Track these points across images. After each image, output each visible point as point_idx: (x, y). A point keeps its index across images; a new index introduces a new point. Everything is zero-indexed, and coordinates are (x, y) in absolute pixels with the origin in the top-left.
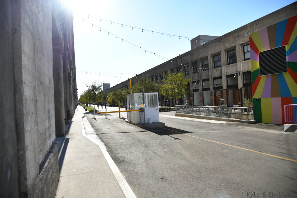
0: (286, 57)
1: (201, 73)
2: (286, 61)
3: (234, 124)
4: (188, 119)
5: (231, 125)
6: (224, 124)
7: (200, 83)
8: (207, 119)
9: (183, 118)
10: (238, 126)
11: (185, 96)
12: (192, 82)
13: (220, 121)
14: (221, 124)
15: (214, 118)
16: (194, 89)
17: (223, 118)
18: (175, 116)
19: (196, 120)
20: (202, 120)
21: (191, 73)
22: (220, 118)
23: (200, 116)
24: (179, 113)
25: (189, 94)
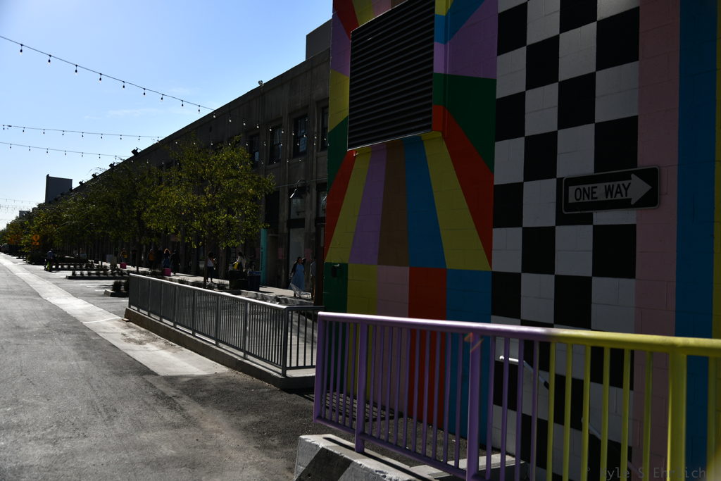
0: (432, 47)
1: (317, 158)
2: (432, 69)
3: (207, 390)
4: (132, 337)
5: (184, 393)
6: (161, 387)
7: (308, 196)
8: (186, 348)
9: (130, 330)
10: (202, 401)
11: (263, 243)
12: (287, 190)
13: (212, 360)
14: (152, 386)
15: (202, 342)
16: (292, 218)
17: (225, 347)
18: (119, 321)
19: (148, 345)
20: (163, 349)
21: (288, 156)
22: (216, 345)
23: (173, 328)
24: (134, 309)
25: (274, 235)
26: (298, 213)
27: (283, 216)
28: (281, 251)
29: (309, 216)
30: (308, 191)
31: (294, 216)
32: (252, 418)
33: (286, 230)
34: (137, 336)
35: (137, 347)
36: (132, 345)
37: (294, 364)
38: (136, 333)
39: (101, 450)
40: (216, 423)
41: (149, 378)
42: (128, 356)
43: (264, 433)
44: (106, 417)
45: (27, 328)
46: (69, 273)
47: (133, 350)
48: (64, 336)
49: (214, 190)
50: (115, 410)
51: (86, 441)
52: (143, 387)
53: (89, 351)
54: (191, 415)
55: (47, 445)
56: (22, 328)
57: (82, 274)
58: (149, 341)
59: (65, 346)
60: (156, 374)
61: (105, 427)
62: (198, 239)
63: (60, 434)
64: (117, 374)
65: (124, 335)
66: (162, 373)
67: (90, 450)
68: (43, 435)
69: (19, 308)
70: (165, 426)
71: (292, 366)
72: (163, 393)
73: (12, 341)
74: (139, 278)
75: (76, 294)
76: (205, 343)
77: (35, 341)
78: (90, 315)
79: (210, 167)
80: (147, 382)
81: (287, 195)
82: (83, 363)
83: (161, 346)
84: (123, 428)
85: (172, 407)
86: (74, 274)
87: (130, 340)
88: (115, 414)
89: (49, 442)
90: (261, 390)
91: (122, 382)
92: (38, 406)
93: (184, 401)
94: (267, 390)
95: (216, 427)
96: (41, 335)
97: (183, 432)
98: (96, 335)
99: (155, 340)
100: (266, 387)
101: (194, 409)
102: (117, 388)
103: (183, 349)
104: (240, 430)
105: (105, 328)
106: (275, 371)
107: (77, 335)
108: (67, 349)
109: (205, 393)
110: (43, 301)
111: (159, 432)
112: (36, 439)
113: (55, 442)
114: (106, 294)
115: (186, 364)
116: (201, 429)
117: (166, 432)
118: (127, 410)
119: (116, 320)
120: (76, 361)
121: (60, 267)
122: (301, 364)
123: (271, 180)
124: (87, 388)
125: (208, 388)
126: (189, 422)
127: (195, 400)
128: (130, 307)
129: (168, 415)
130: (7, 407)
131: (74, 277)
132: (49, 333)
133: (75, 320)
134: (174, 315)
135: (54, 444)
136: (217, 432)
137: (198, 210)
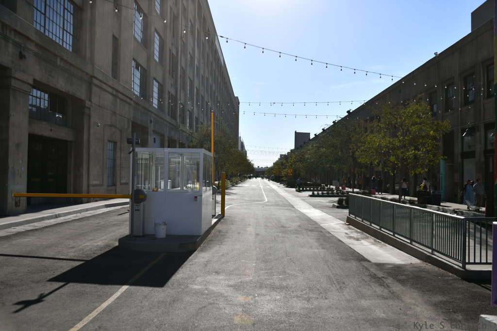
1: (484, 104)
3: (405, 275)
4: (352, 235)
5: (389, 276)
6: (373, 270)
7: (478, 134)
8: (389, 244)
9: (350, 230)
10: (402, 282)
11: (442, 170)
12: (460, 130)
13: (408, 254)
14: (367, 269)
15: (400, 241)
16: (464, 151)
17: (417, 245)
18: (343, 224)
19: (363, 241)
20: (373, 244)
21: (460, 105)
22: (411, 243)
23: (379, 231)
24: (352, 216)
25: (450, 164)
26: (470, 147)
27: (458, 150)
28: (457, 176)
29: (479, 149)
30: (478, 130)
31: (466, 149)
32: (439, 298)
33: (460, 160)
34: (355, 235)
35: (356, 242)
36: (352, 241)
37: (472, 261)
38: (355, 233)
39: (336, 308)
40: (414, 298)
41: (365, 264)
42: (350, 248)
43: (450, 309)
44: (338, 287)
45: (288, 228)
46: (311, 193)
47: (352, 244)
48: (309, 233)
49: (404, 134)
50: (344, 283)
51: (327, 301)
52: (361, 270)
53: (325, 243)
54: (395, 291)
55: (303, 301)
56: (285, 227)
57: (318, 193)
58: (363, 239)
59: (310, 239)
60: (369, 261)
61: (338, 293)
62: (394, 169)
63: (311, 295)
64: (344, 260)
65: (347, 234)
66: (373, 260)
67: (330, 307)
68: (301, 294)
69: (283, 214)
70: (378, 297)
71: (471, 261)
72: (375, 275)
73: (280, 235)
74: (355, 196)
75: (315, 206)
76: (402, 241)
77: (293, 235)
78: (324, 220)
79: (401, 118)
80: (364, 266)
81: (460, 134)
82: (322, 251)
83: (371, 242)
84: (349, 295)
85: (382, 284)
86: (313, 193)
87: (351, 237)
88: (344, 285)
89: (305, 299)
90: (446, 278)
91: (347, 265)
92: (297, 276)
93: (389, 281)
94: (450, 278)
95: (413, 301)
96: (296, 232)
97: (391, 302)
98: (329, 233)
99: (367, 238)
100: (449, 276)
101: (397, 288)
102: (345, 269)
103: (387, 245)
104: (431, 305)
105: (334, 229)
106: (457, 265)
107: (317, 233)
108: (312, 241)
109: (404, 277)
110: (296, 211)
111: (373, 301)
112: (297, 297)
113: (308, 300)
114: (334, 206)
115: (390, 256)
116: (403, 302)
117: (378, 301)
118: (351, 284)
119: (341, 224)
120: (318, 249)
121: (305, 189)
122: (478, 260)
123: (447, 124)
124: (326, 267)
125: (406, 273)
126: (394, 296)
127: (397, 281)
128: (349, 215)
129: (379, 290)
130: (280, 275)
131: (313, 196)
132: (301, 231)
133: (316, 223)
134: (380, 221)
135: (308, 301)
136: (415, 305)
137: (393, 149)
